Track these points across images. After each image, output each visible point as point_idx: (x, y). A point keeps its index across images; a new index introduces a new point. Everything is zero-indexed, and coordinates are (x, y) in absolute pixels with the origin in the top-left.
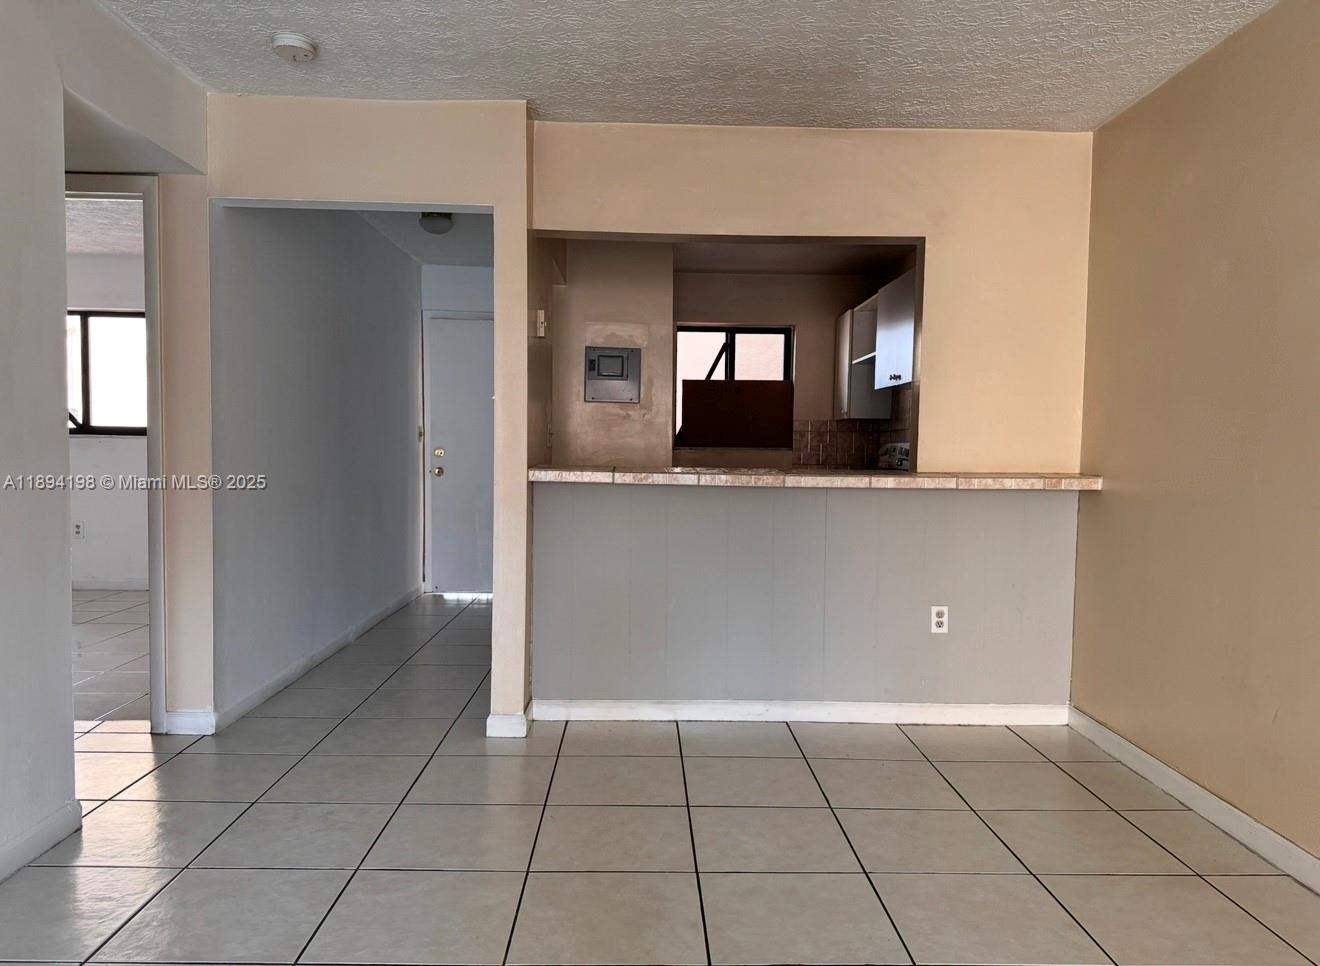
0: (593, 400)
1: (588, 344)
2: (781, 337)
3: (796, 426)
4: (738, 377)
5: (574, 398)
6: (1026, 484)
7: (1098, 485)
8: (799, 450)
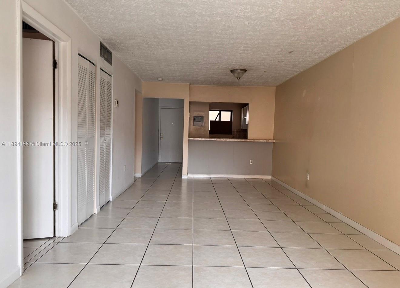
0: (195, 126)
1: (194, 115)
2: (230, 112)
3: (233, 130)
4: (221, 120)
5: (191, 125)
6: (264, 141)
7: (275, 141)
8: (233, 135)
